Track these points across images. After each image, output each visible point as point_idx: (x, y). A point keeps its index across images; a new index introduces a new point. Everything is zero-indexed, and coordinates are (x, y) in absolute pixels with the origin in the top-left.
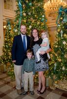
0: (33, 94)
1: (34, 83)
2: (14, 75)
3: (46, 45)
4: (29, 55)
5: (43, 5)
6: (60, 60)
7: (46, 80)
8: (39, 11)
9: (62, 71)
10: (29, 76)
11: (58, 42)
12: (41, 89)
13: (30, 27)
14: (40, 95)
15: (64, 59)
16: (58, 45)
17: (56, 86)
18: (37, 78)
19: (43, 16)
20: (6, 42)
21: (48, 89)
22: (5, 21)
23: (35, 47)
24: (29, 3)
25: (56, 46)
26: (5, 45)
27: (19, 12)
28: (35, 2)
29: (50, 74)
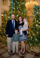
0: (18, 54)
1: (19, 48)
2: (7, 43)
3: (26, 26)
4: (16, 31)
5: (25, 4)
6: (34, 35)
7: (25, 46)
8: (23, 7)
9: (35, 41)
10: (16, 44)
11: (33, 25)
12: (23, 51)
13: (17, 16)
14: (22, 55)
15: (37, 34)
16: (33, 26)
17: (32, 50)
18: (21, 45)
19: (25, 10)
20: (3, 24)
21: (27, 52)
22: (3, 12)
23: (20, 27)
24: (17, 2)
25: (32, 27)
26: (2, 25)
27: (11, 7)
28: (21, 2)
29: (28, 43)
